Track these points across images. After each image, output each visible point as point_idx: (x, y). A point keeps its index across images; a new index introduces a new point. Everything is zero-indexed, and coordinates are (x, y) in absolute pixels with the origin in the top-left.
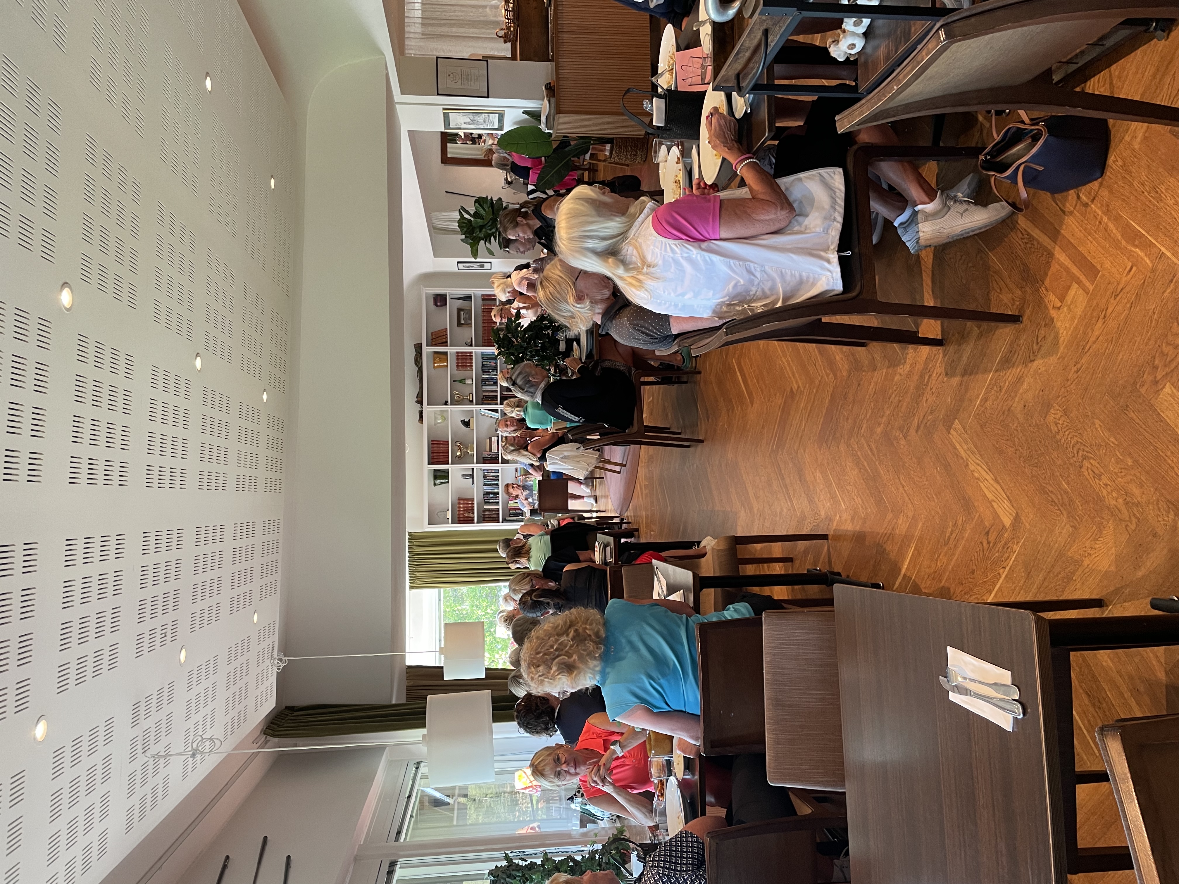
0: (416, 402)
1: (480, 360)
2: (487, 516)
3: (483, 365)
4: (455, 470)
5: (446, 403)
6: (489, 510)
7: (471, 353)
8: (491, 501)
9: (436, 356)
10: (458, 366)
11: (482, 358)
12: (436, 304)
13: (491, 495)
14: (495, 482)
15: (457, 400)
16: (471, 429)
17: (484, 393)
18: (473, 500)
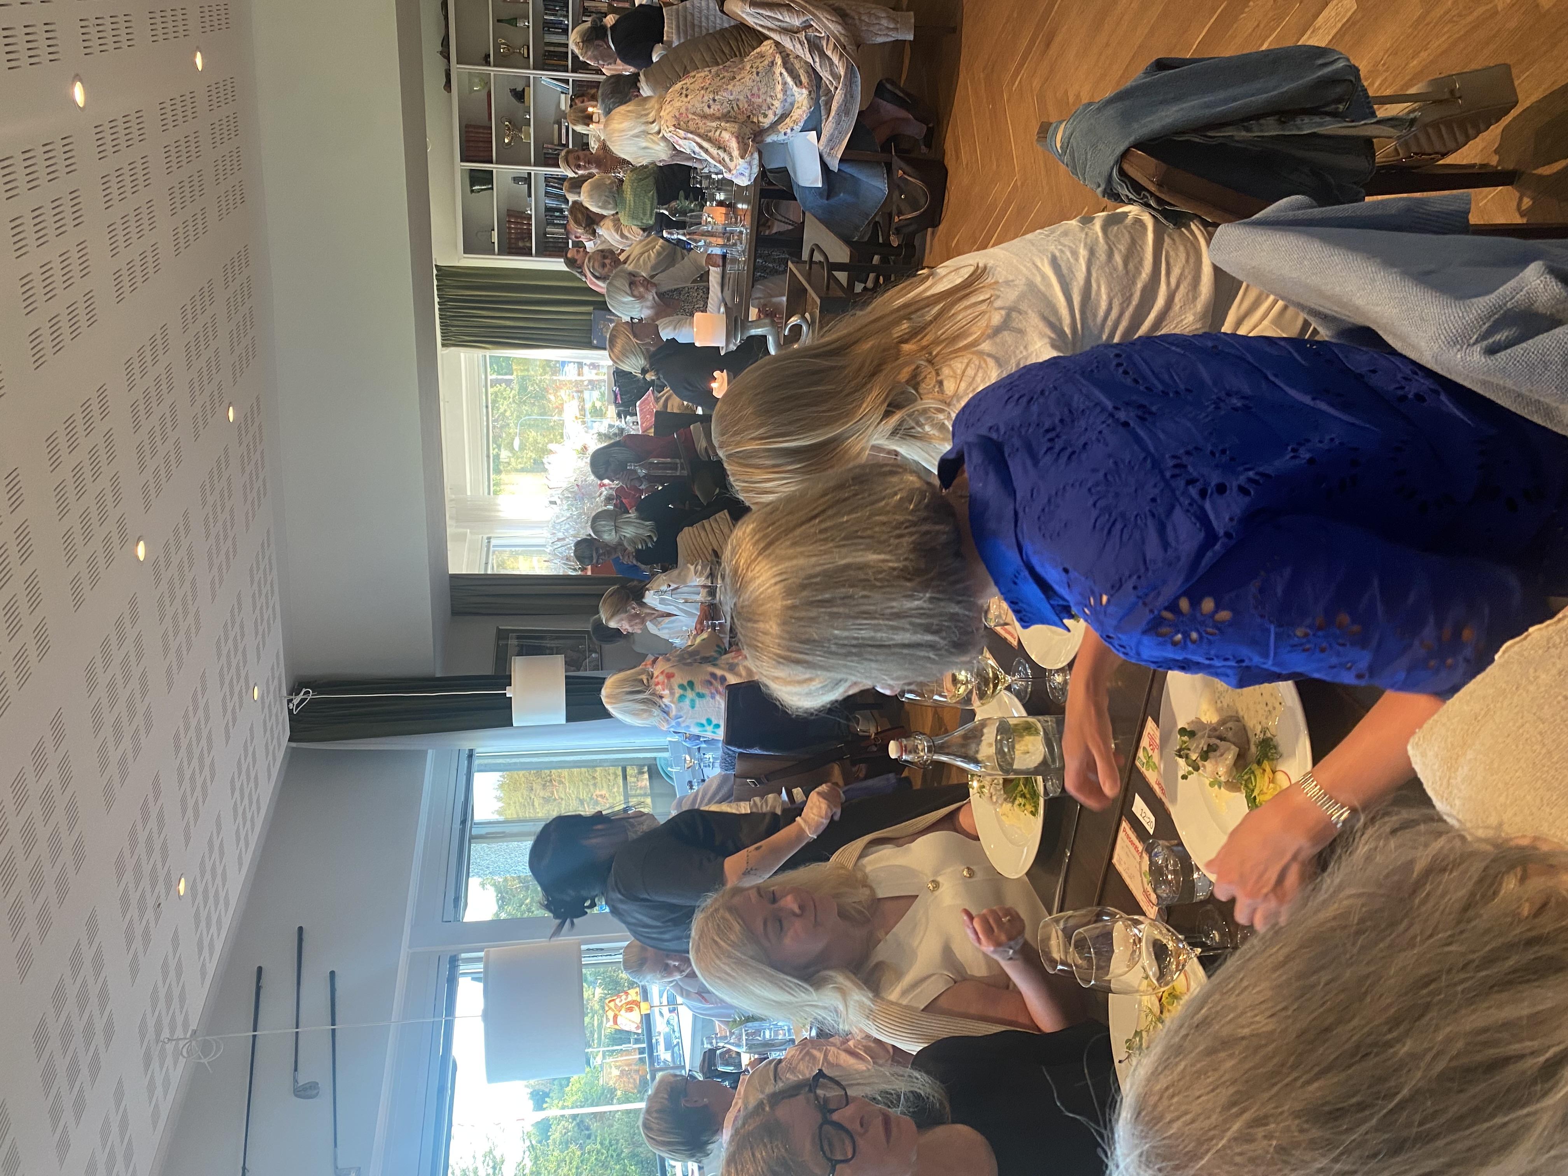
0: (439, 55)
2: (551, 245)
4: (503, 173)
5: (487, 62)
8: (556, 222)
13: (557, 214)
15: (503, 55)
16: (526, 104)
17: (547, 48)
18: (529, 217)
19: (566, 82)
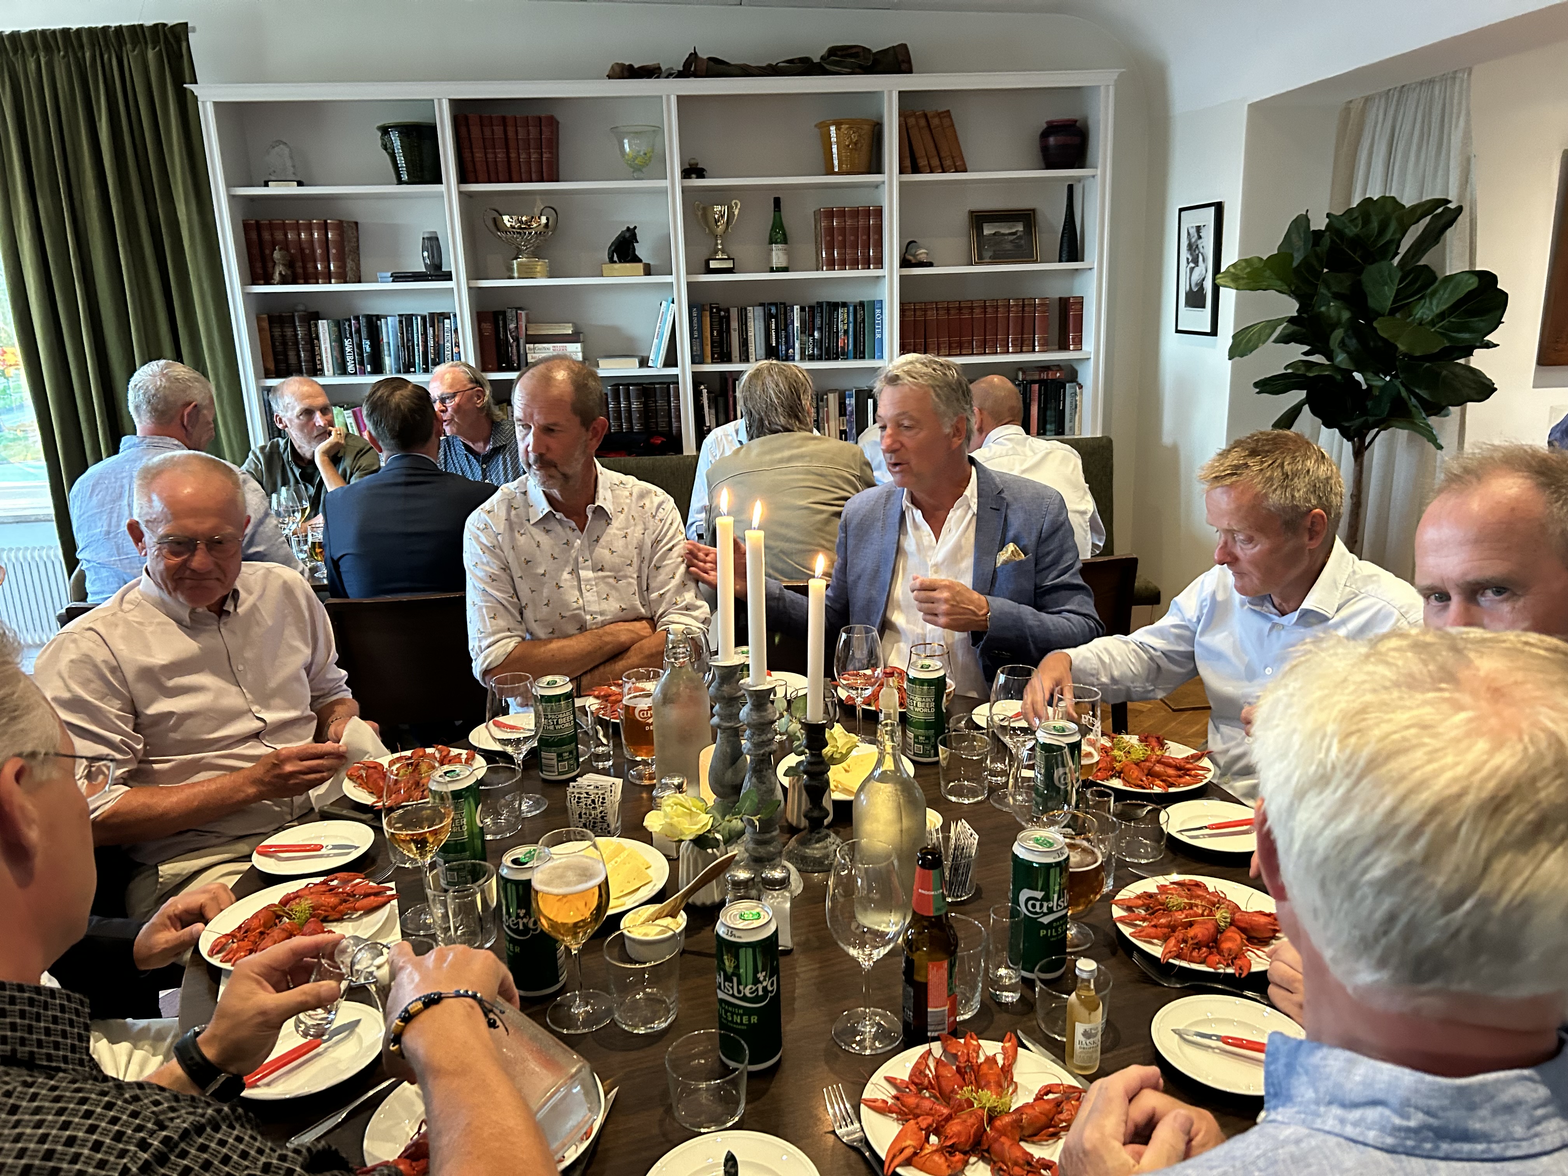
0: (694, 56)
1: (853, 296)
2: (289, 332)
3: (834, 306)
4: (440, 209)
5: (691, 171)
6: (313, 340)
7: (879, 263)
8: (346, 342)
9: (866, 128)
10: (830, 214)
11: (862, 304)
12: (1052, 129)
13: (367, 346)
14: (418, 359)
15: (706, 211)
16: (607, 267)
17: (734, 312)
18: (343, 279)
19: (671, 360)
